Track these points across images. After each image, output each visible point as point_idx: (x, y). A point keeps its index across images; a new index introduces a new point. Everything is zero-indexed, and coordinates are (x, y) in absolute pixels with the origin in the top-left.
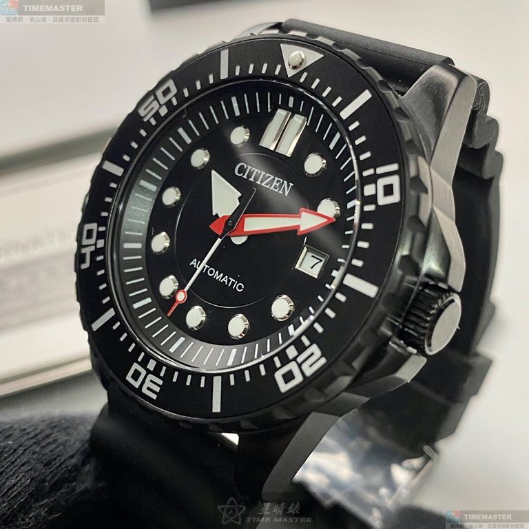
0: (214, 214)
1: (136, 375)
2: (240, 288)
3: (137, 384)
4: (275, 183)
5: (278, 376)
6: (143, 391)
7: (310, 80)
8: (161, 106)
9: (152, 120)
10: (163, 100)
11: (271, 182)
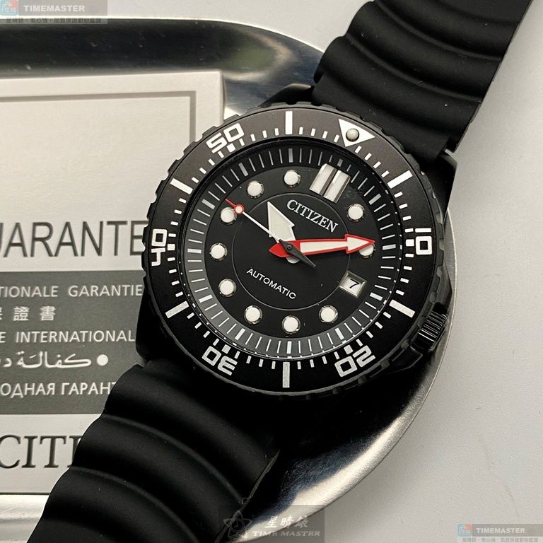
0: (270, 237)
1: (212, 356)
2: (292, 296)
3: (213, 363)
4: (322, 221)
5: (338, 365)
6: (218, 368)
7: (363, 153)
8: (228, 143)
9: (220, 153)
10: (230, 139)
11: (319, 220)
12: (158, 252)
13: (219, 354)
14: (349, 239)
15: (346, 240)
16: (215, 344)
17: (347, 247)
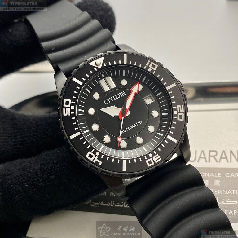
0: (114, 117)
1: (150, 162)
2: (141, 122)
3: (153, 164)
4: (119, 96)
5: (179, 119)
6: (156, 162)
7: (107, 64)
8: (70, 108)
9: (72, 113)
10: (69, 106)
11: (118, 96)
12: (96, 160)
13: (151, 159)
14: (132, 90)
15: (133, 91)
16: (146, 159)
17: (135, 92)
